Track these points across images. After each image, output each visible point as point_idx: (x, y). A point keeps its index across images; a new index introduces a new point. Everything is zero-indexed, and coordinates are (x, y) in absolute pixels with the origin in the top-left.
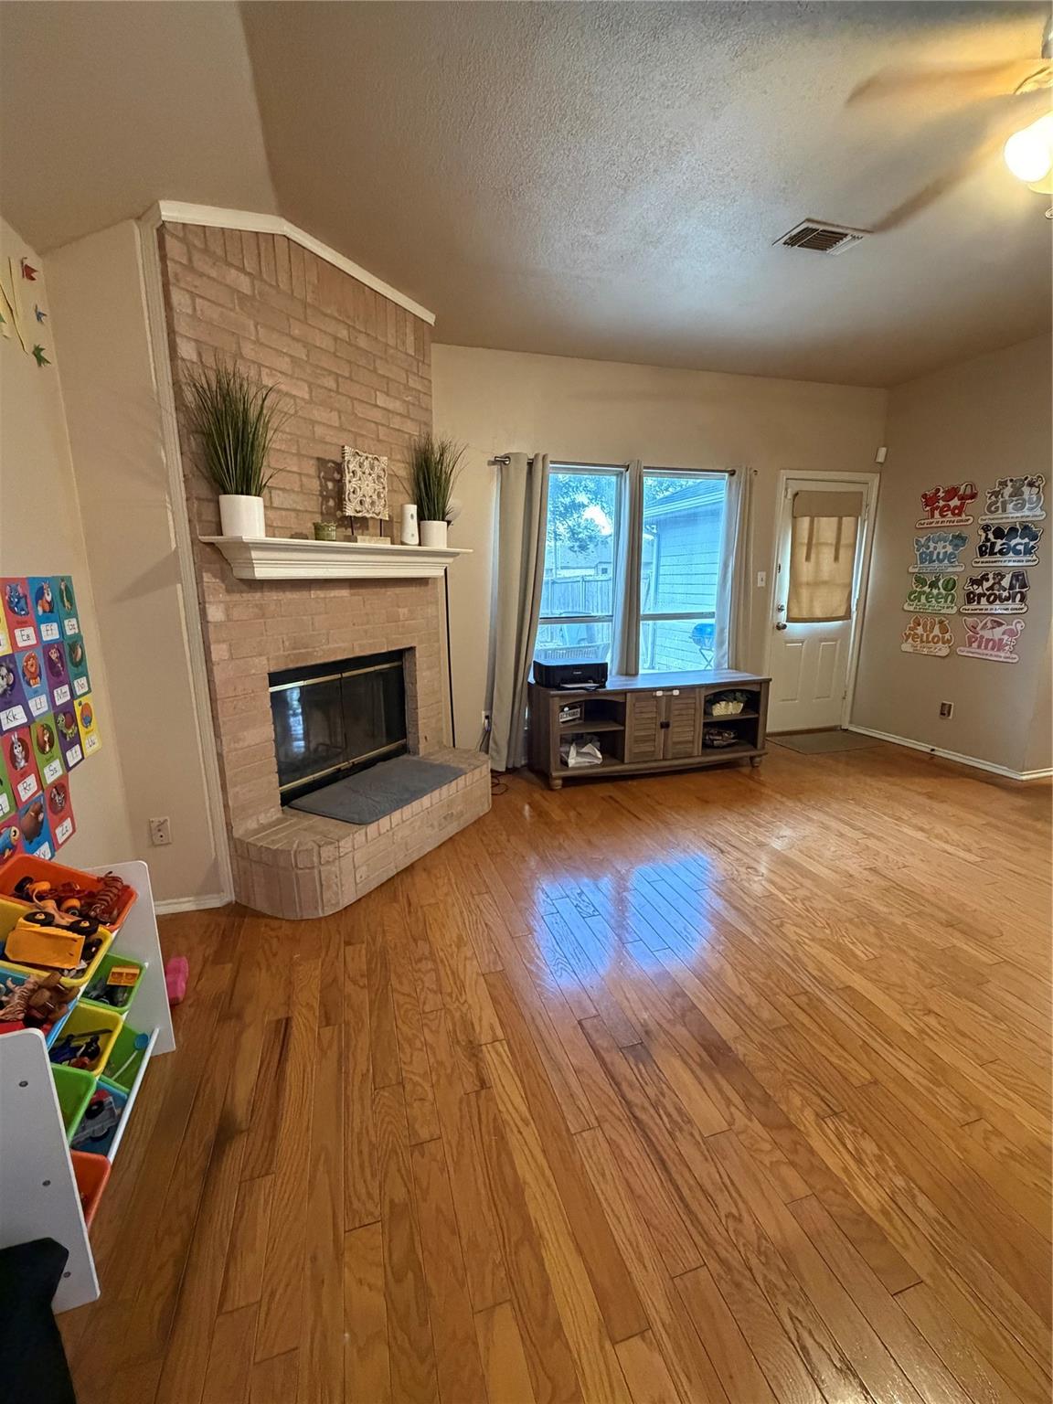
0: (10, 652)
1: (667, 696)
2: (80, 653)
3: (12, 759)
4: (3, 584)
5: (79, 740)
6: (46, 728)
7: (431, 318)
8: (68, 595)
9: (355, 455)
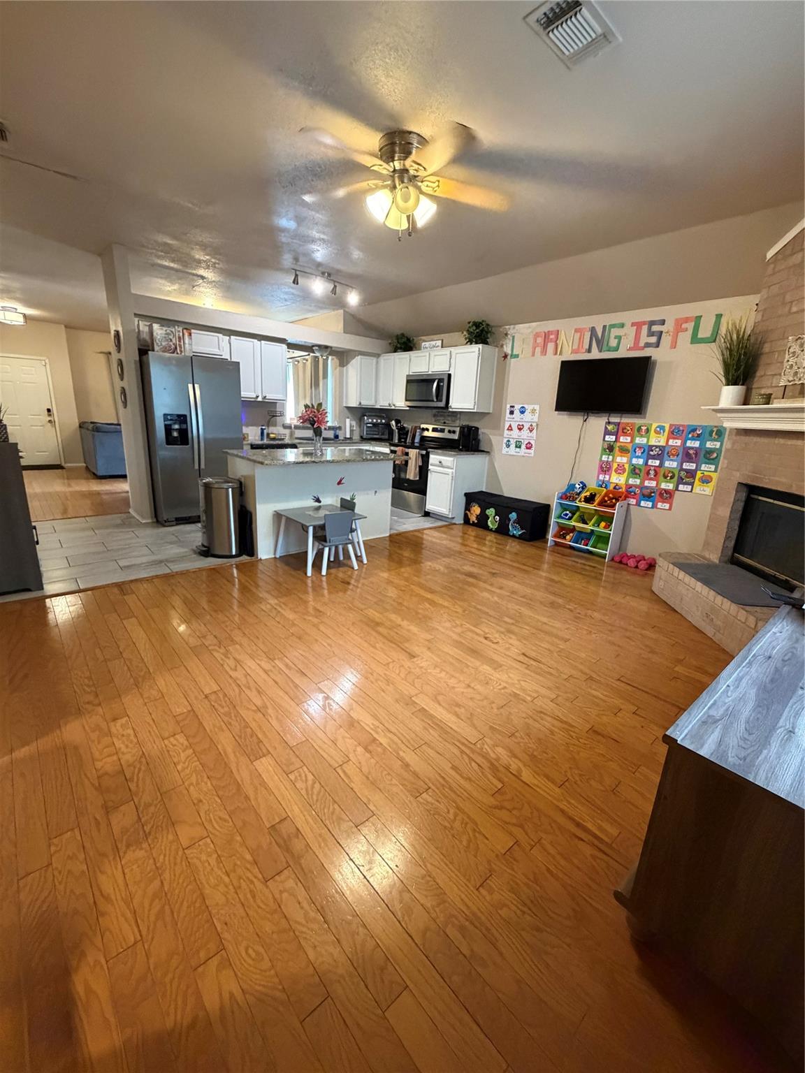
0: (664, 444)
2: (715, 455)
3: (648, 473)
4: (671, 426)
5: (692, 484)
6: (673, 472)
8: (718, 433)
9: (796, 340)
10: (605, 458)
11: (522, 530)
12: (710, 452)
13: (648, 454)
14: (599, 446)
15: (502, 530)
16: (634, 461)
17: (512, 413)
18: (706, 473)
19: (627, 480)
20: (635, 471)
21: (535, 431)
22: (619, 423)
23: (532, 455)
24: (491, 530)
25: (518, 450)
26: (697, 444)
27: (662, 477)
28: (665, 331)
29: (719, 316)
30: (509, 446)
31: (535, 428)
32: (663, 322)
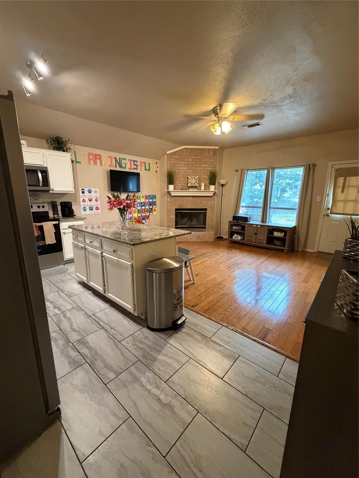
0: (145, 201)
1: (256, 226)
3: (142, 211)
4: (145, 195)
5: (152, 212)
6: (148, 210)
7: (217, 148)
8: (154, 197)
9: (191, 177)
12: (154, 202)
13: (142, 205)
16: (138, 208)
17: (83, 193)
18: (155, 208)
19: (138, 215)
21: (99, 201)
23: (100, 212)
25: (91, 211)
26: (151, 200)
27: (146, 212)
28: (138, 165)
29: (149, 163)
30: (86, 210)
31: (99, 200)
32: (137, 162)
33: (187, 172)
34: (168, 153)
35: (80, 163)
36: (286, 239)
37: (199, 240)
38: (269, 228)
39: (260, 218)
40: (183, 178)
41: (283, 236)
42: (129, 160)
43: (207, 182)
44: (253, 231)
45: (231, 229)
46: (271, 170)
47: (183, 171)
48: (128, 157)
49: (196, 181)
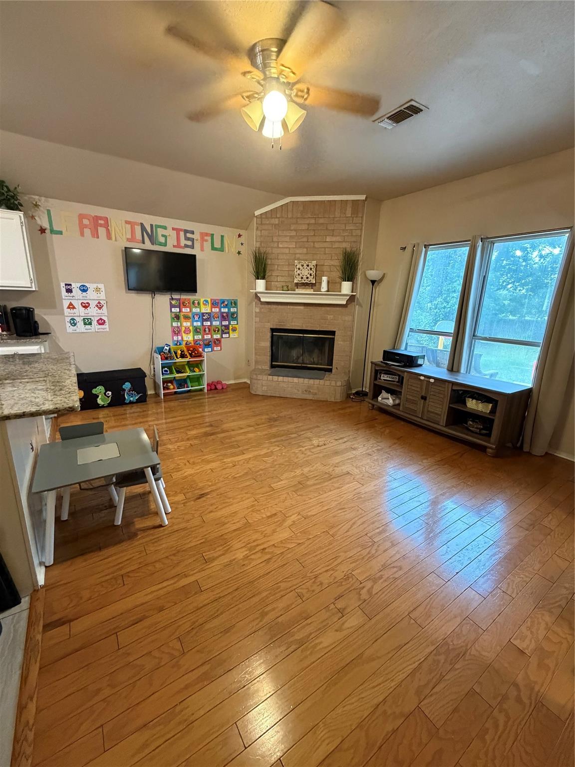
0: (210, 312)
1: (427, 381)
2: (236, 315)
3: (205, 331)
4: (211, 300)
5: (228, 333)
6: (218, 328)
7: (363, 197)
8: (235, 303)
9: (299, 263)
10: (175, 324)
11: (138, 394)
12: (233, 314)
13: (203, 319)
14: (168, 316)
15: (118, 401)
16: (195, 324)
17: (69, 291)
18: (234, 326)
19: (194, 337)
20: (196, 331)
21: (105, 308)
22: (180, 299)
23: (108, 330)
24: (103, 407)
25: (88, 327)
26: (226, 310)
27: (213, 332)
28: (195, 239)
29: (222, 237)
30: (75, 325)
31: (105, 305)
32: (193, 233)
33: (296, 254)
34: (257, 213)
35: (60, 233)
36: (493, 420)
37: (310, 397)
38: (455, 388)
39: (445, 360)
40: (287, 266)
41: (488, 412)
42: (173, 229)
43: (337, 274)
44: (418, 390)
45: (376, 379)
46: (480, 243)
47: (287, 251)
48: (171, 223)
49: (311, 272)
